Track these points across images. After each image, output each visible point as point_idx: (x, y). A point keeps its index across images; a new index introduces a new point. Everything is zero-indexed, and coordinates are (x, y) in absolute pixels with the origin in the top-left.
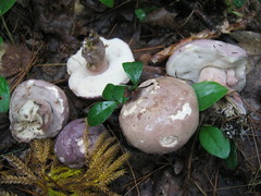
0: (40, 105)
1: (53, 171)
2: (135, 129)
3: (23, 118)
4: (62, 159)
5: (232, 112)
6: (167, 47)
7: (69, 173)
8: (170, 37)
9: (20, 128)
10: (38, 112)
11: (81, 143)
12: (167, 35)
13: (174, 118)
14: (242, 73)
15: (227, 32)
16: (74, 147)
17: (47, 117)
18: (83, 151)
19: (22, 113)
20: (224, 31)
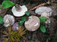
0: (9, 20)
1: (12, 32)
2: (27, 27)
3: (6, 23)
4: (14, 30)
5: (47, 23)
6: (36, 6)
7: (15, 32)
8: (37, 3)
9: (5, 25)
10: (9, 22)
11: (17, 28)
12: (36, 3)
13: (35, 26)
14: (51, 13)
15: (49, 4)
16: (16, 28)
17: (11, 23)
18: (18, 29)
19: (6, 22)
20: (48, 3)
